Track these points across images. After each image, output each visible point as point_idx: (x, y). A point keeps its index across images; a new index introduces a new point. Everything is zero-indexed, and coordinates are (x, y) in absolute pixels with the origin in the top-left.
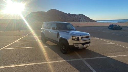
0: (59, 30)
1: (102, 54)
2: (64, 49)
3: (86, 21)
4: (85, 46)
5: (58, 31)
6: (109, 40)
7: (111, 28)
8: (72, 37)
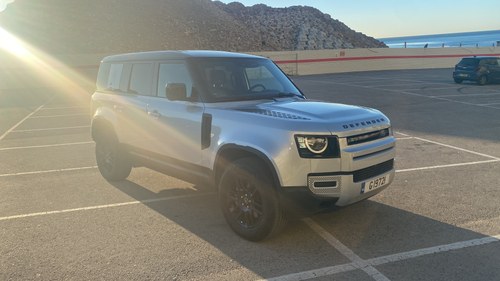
0: (211, 100)
1: (462, 226)
2: (246, 209)
3: (329, 44)
4: (369, 185)
5: (206, 105)
6: (472, 143)
7: (466, 79)
8: (296, 137)
